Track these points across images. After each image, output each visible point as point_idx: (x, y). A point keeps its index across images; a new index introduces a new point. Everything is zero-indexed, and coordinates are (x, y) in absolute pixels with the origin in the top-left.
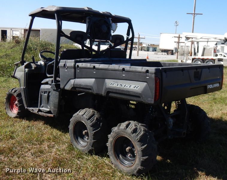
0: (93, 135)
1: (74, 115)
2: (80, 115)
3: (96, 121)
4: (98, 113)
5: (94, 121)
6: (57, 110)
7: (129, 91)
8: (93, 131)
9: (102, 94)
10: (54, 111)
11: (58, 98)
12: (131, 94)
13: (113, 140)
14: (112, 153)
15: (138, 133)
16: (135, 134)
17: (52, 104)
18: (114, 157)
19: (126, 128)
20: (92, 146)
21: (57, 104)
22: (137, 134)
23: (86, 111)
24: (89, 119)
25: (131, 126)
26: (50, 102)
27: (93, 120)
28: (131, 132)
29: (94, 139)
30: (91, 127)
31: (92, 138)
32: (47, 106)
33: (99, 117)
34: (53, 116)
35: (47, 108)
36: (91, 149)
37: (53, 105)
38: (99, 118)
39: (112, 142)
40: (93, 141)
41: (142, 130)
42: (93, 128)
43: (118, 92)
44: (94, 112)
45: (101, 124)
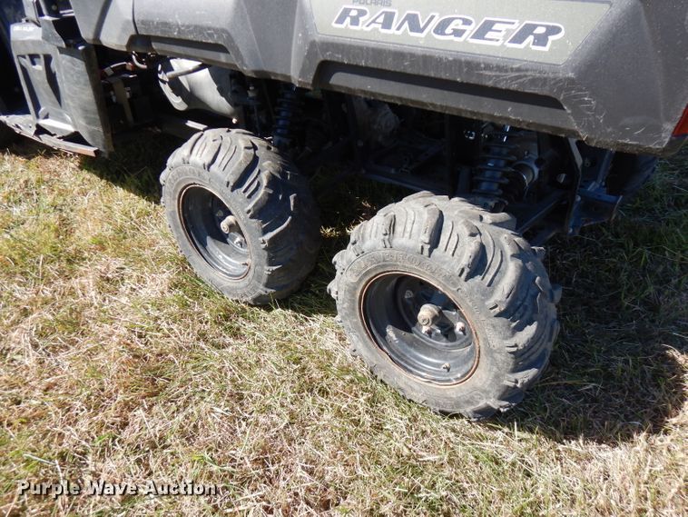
0: (265, 249)
1: (171, 161)
2: (195, 165)
3: (271, 192)
4: (269, 148)
5: (262, 192)
6: (101, 130)
7: (471, 65)
8: (265, 232)
9: (289, 77)
10: (92, 134)
11: (89, 83)
12: (490, 83)
13: (360, 280)
14: (356, 323)
15: (492, 271)
16: (478, 278)
17: (74, 107)
18: (367, 339)
19: (431, 251)
20: (267, 285)
21: (94, 107)
22: (489, 277)
23: (218, 142)
24: (238, 184)
25: (454, 239)
26: (66, 101)
27: (256, 189)
28: (457, 272)
29: (271, 263)
30: (252, 217)
31: (264, 261)
32: (61, 114)
33: (279, 172)
34: (93, 155)
35: (64, 121)
36: (263, 293)
37: (80, 111)
38: (278, 176)
39: (355, 289)
40: (267, 268)
41: (509, 251)
42: (263, 223)
43: (390, 65)
44: (255, 148)
45: (292, 198)
